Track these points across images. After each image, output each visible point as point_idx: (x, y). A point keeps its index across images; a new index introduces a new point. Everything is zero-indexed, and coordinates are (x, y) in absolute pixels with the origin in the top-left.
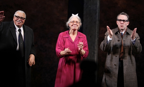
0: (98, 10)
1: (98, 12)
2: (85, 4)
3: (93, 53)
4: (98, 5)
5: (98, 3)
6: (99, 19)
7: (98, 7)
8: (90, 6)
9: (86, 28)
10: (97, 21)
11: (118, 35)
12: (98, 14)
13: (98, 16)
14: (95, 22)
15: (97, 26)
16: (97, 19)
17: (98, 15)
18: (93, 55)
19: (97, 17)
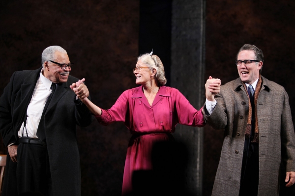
0: (201, 40)
1: (201, 44)
2: (174, 28)
3: (193, 132)
4: (202, 30)
5: (202, 26)
6: (204, 58)
7: (201, 34)
8: (184, 33)
9: (177, 79)
10: (201, 64)
11: (241, 92)
12: (203, 48)
13: (203, 54)
14: (196, 67)
15: (200, 73)
16: (201, 59)
17: (203, 51)
18: (194, 136)
19: (201, 56)
